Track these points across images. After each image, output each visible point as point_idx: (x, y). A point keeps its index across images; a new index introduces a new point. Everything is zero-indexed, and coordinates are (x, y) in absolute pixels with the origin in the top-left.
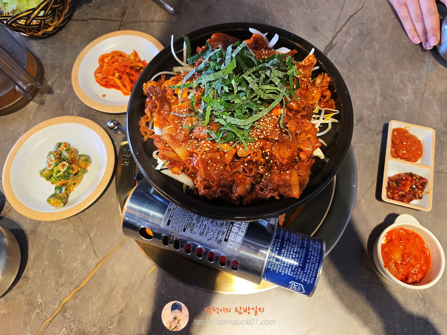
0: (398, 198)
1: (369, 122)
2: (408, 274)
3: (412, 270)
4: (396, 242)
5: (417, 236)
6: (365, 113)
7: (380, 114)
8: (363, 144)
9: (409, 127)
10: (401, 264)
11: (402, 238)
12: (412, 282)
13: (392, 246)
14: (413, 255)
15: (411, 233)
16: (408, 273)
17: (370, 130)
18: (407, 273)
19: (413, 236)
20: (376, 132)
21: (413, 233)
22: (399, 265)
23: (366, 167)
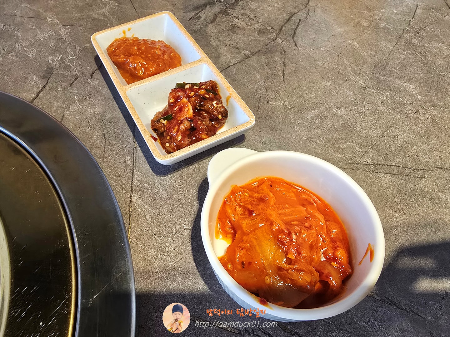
0: (187, 140)
1: (67, 68)
2: (321, 274)
3: (319, 258)
4: (245, 224)
5: (272, 182)
6: (53, 60)
7: (79, 49)
8: (76, 105)
9: (129, 30)
10: (290, 264)
11: (250, 207)
12: (340, 282)
13: (245, 238)
14: (295, 223)
15: (258, 186)
16: (318, 268)
17: (76, 78)
18: (316, 274)
19: (265, 187)
20: (89, 75)
21: (261, 182)
22: (287, 270)
23: (104, 135)
